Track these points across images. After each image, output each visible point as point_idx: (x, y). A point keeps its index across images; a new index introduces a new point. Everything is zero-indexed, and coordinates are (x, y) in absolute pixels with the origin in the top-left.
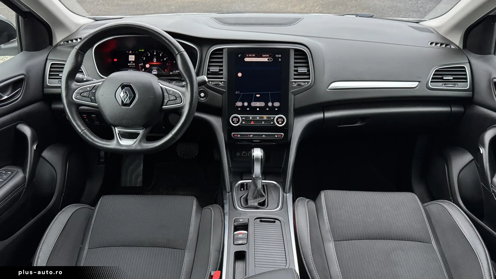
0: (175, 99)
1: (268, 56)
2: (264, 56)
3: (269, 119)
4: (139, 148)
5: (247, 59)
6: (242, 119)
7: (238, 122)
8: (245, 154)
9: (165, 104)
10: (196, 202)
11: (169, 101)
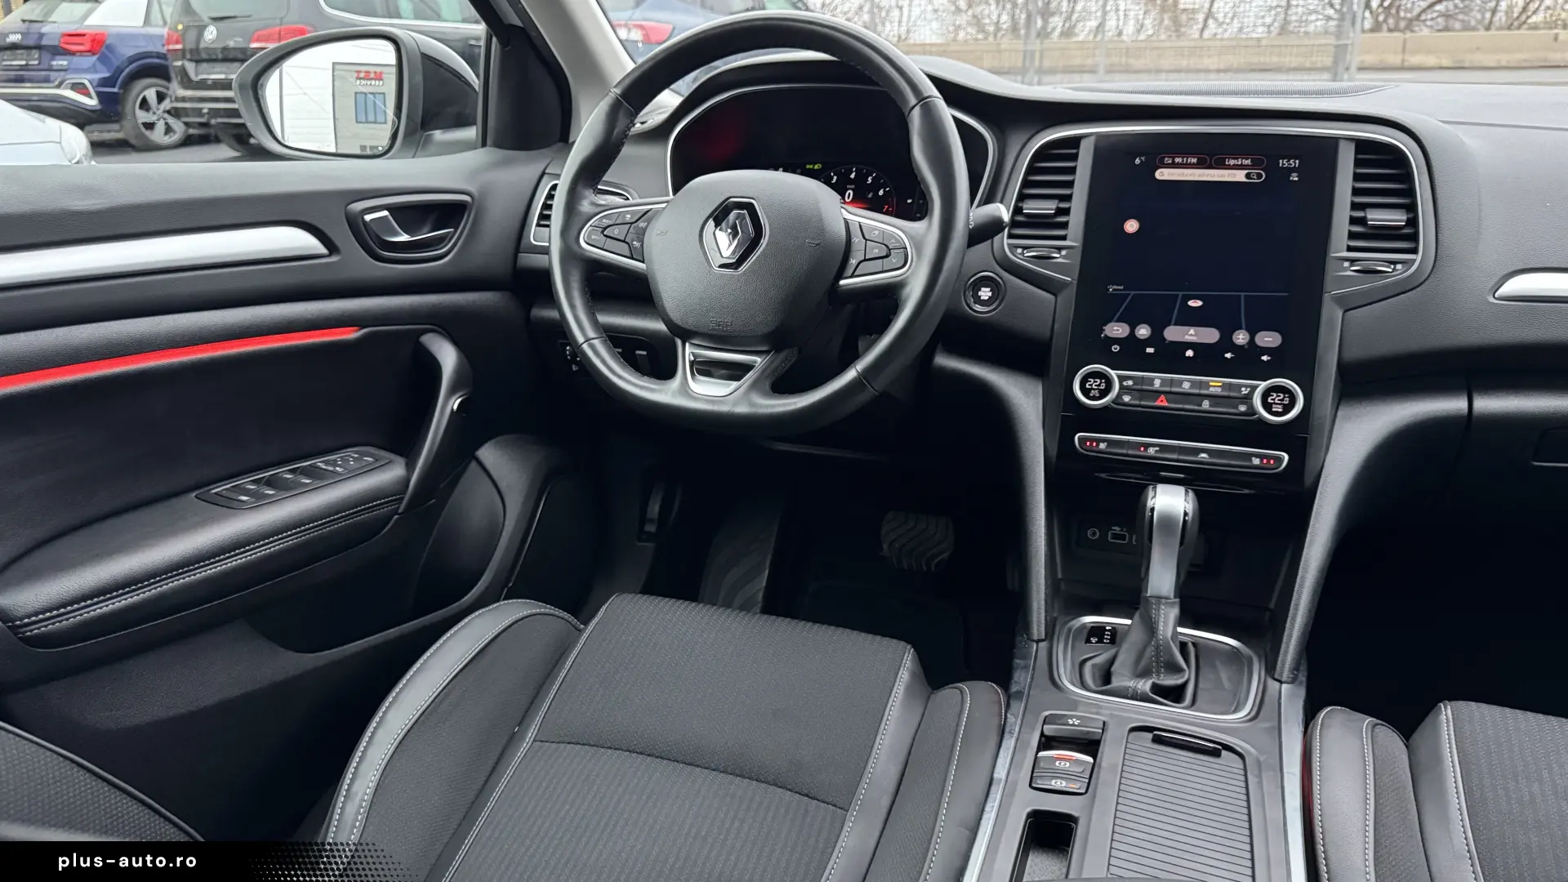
0: (885, 254)
1: (1248, 162)
2: (1232, 162)
3: (1232, 394)
4: (742, 409)
5: (1163, 174)
6: (1122, 387)
7: (1104, 393)
8: (1123, 537)
9: (849, 271)
10: (912, 661)
11: (865, 260)
